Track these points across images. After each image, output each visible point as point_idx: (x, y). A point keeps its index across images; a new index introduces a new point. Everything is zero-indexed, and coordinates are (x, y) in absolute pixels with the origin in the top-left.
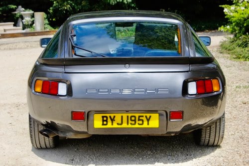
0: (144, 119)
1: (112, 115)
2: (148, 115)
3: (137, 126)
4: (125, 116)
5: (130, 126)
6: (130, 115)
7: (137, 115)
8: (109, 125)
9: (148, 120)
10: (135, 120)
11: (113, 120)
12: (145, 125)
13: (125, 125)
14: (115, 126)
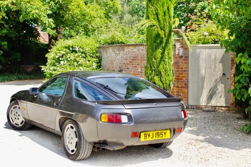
0: (163, 133)
1: (149, 133)
2: (165, 131)
3: (160, 138)
4: (154, 132)
5: (157, 138)
6: (157, 132)
7: (160, 132)
8: (148, 139)
9: (165, 134)
10: (159, 135)
11: (149, 136)
12: (164, 137)
13: (154, 138)
14: (150, 139)
